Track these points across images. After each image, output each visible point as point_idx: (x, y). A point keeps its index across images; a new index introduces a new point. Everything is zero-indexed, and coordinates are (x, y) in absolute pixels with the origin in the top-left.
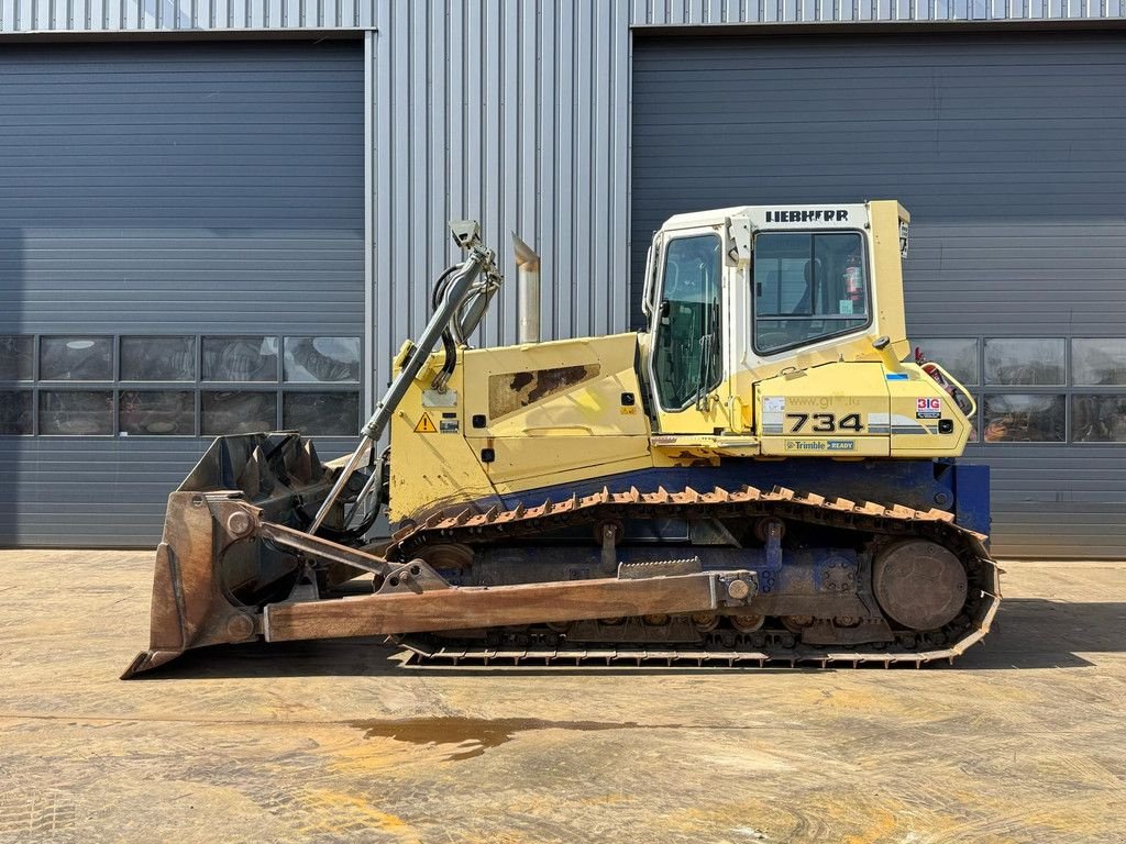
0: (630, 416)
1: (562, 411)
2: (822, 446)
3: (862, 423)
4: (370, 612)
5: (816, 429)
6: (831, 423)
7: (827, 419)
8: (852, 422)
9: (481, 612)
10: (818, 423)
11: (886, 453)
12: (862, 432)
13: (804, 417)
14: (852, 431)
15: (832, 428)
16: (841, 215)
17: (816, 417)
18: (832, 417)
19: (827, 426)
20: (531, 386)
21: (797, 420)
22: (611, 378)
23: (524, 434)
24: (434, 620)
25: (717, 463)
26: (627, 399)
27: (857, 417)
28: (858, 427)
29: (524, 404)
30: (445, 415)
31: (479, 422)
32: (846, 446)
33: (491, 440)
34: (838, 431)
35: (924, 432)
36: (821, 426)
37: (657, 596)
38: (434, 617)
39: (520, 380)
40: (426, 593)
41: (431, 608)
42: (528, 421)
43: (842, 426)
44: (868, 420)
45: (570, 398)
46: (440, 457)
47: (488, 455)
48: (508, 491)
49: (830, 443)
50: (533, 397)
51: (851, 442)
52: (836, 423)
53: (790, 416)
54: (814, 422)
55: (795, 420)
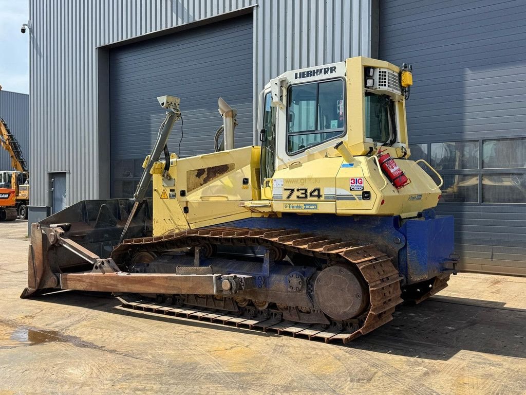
0: (245, 190)
1: (217, 188)
2: (300, 207)
3: (321, 193)
4: (88, 281)
5: (298, 197)
6: (305, 193)
7: (304, 191)
8: (316, 193)
9: (123, 285)
10: (299, 194)
11: (333, 211)
12: (322, 199)
13: (293, 190)
14: (316, 199)
15: (306, 197)
16: (333, 70)
17: (298, 190)
18: (306, 190)
19: (304, 196)
20: (205, 176)
21: (289, 192)
22: (240, 170)
23: (200, 199)
24: (107, 287)
26: (245, 181)
27: (318, 190)
28: (319, 196)
29: (201, 185)
30: (171, 191)
31: (183, 194)
32: (313, 207)
33: (187, 202)
34: (309, 198)
35: (354, 199)
36: (301, 196)
37: (190, 285)
38: (108, 285)
39: (200, 172)
40: (107, 274)
41: (107, 281)
42: (203, 193)
43: (311, 195)
44: (325, 191)
45: (221, 181)
46: (170, 210)
47: (186, 210)
48: (194, 228)
49: (305, 205)
50: (206, 181)
51: (316, 205)
52: (308, 194)
53: (286, 190)
54: (296, 193)
55: (288, 192)
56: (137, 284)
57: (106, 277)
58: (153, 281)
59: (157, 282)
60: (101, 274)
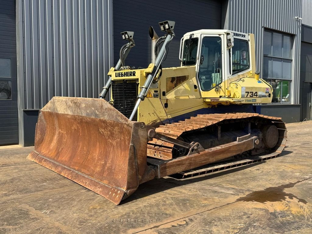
0: (197, 92)
1: (182, 90)
2: (251, 101)
3: (257, 94)
4: (188, 162)
5: (250, 96)
6: (252, 94)
7: (252, 93)
8: (256, 94)
12: (258, 97)
14: (256, 97)
15: (253, 96)
16: (244, 36)
17: (250, 92)
18: (253, 92)
19: (252, 95)
20: (175, 82)
22: (191, 80)
23: (175, 98)
24: (203, 162)
25: (216, 107)
26: (195, 87)
28: (257, 96)
29: (174, 88)
30: (155, 91)
31: (164, 94)
32: (255, 101)
33: (167, 100)
34: (254, 97)
35: (266, 97)
38: (203, 161)
39: (173, 79)
40: (201, 153)
41: (202, 158)
42: (175, 93)
43: (254, 95)
44: (259, 93)
45: (183, 86)
46: (153, 106)
47: (166, 105)
48: (171, 117)
49: (252, 100)
50: (176, 85)
51: (256, 100)
52: (253, 94)
53: (246, 92)
54: (250, 94)
55: (247, 94)
56: (220, 154)
57: (202, 155)
58: (230, 150)
59: (232, 149)
60: (196, 154)
